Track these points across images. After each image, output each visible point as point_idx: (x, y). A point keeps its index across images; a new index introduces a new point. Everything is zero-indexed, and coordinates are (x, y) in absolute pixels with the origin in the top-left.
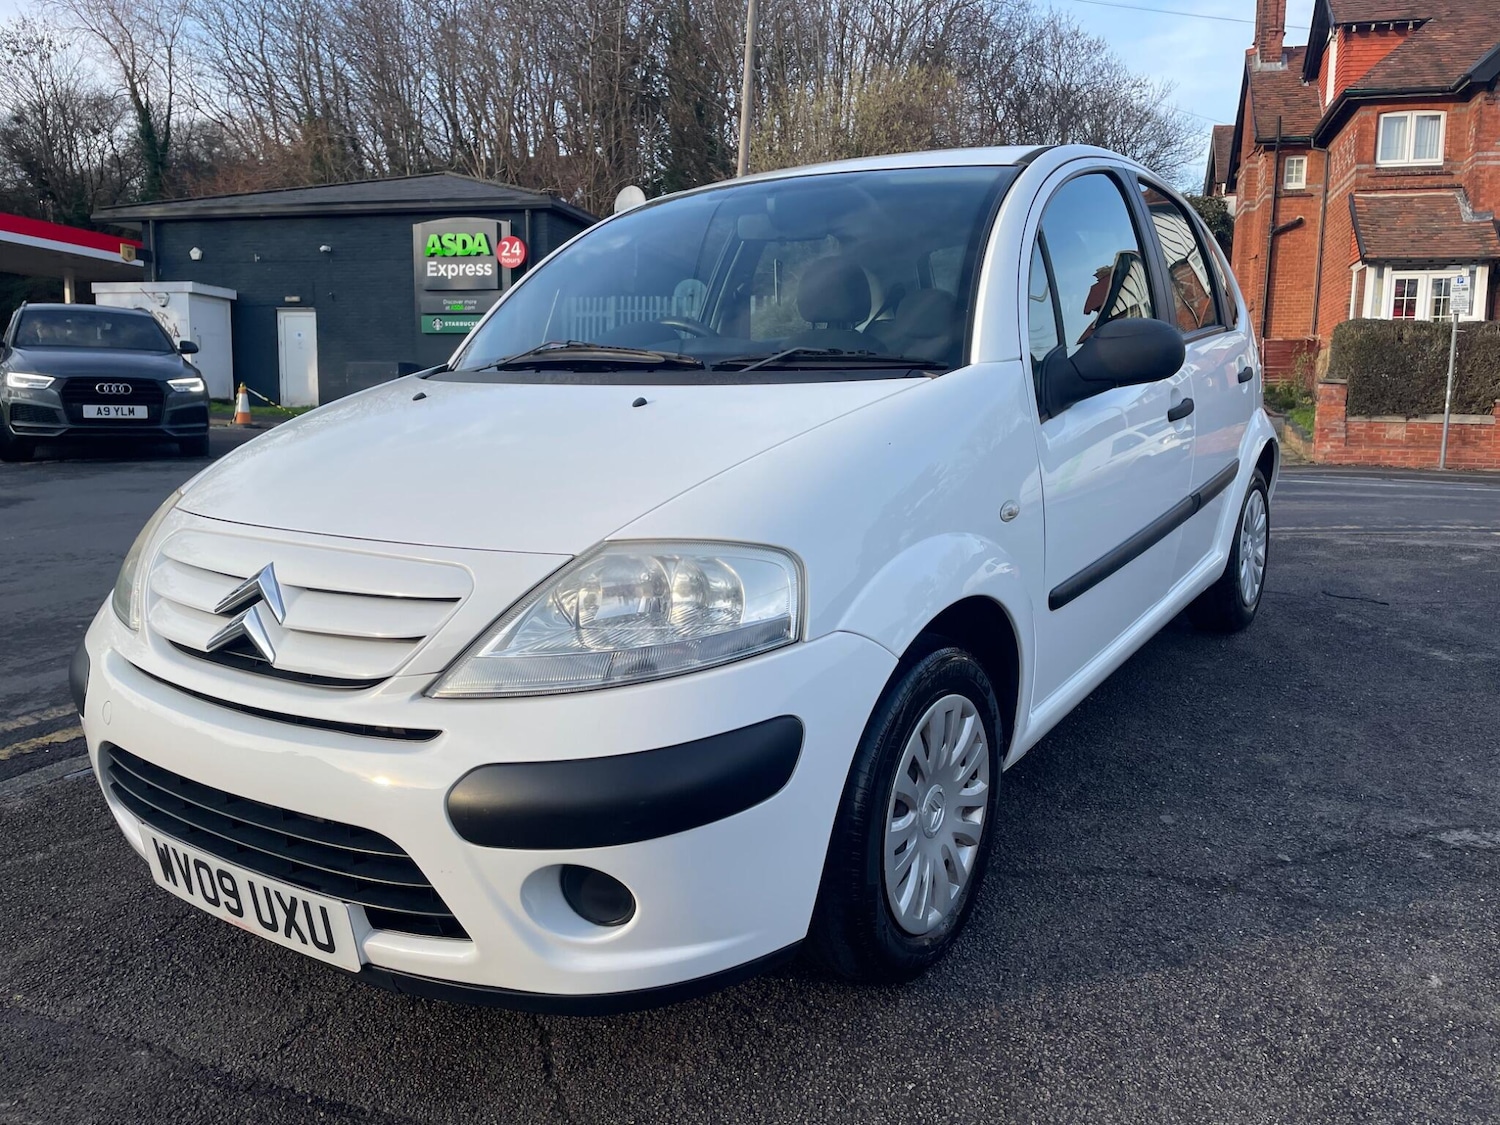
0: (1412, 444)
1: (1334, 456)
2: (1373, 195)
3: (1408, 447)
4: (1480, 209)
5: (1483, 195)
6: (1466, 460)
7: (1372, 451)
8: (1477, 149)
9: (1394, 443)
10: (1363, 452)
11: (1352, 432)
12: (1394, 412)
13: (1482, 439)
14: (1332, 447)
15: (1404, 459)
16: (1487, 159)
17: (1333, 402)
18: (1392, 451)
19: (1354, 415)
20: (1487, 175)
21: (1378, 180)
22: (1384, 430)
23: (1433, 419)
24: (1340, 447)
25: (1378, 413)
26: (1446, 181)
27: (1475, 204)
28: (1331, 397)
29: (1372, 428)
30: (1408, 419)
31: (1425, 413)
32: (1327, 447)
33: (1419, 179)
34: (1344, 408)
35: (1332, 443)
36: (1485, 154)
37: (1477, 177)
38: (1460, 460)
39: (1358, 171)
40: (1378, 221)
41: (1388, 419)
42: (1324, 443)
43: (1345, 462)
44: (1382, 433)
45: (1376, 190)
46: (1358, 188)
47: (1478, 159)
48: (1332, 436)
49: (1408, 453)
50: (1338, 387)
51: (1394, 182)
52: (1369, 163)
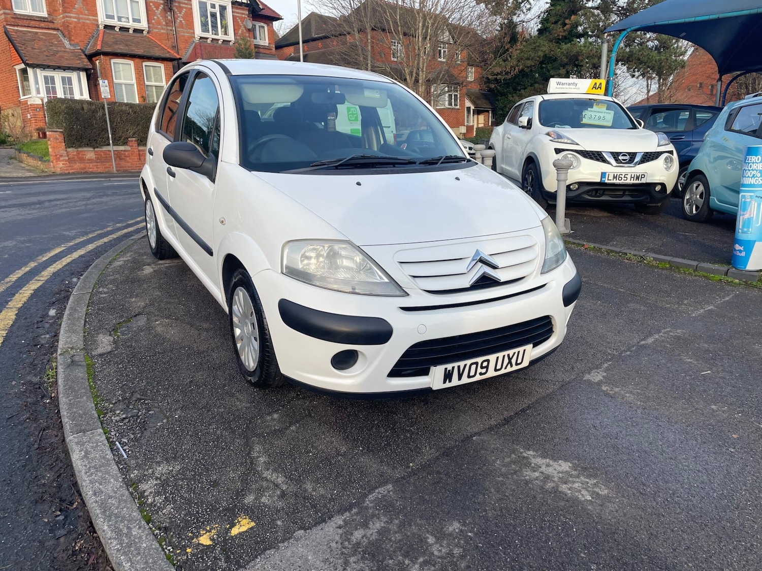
0: (99, 161)
1: (65, 168)
2: (16, 28)
3: (97, 162)
4: (73, 43)
5: (73, 36)
6: (122, 167)
7: (82, 165)
8: (64, 11)
9: (90, 161)
10: (78, 166)
11: (70, 156)
12: (88, 145)
13: (127, 157)
14: (63, 164)
15: (97, 168)
16: (70, 17)
17: (58, 141)
18: (91, 165)
19: (69, 147)
20: (72, 26)
21: (17, 21)
22: (85, 155)
23: (105, 148)
24: (67, 164)
25: (80, 146)
26: (51, 25)
27: (70, 40)
28: (57, 139)
29: (79, 154)
30: (94, 149)
31: (101, 146)
32: (61, 165)
33: (38, 23)
34: (64, 144)
35: (63, 162)
36: (69, 14)
37: (68, 26)
38: (121, 167)
39: (5, 13)
40: (25, 43)
41: (86, 149)
42: (59, 162)
43: (71, 171)
44: (84, 156)
45: (17, 26)
46: (7, 23)
47: (67, 17)
48: (61, 159)
49: (98, 165)
50: (59, 133)
51: (26, 23)
52: (9, 10)
